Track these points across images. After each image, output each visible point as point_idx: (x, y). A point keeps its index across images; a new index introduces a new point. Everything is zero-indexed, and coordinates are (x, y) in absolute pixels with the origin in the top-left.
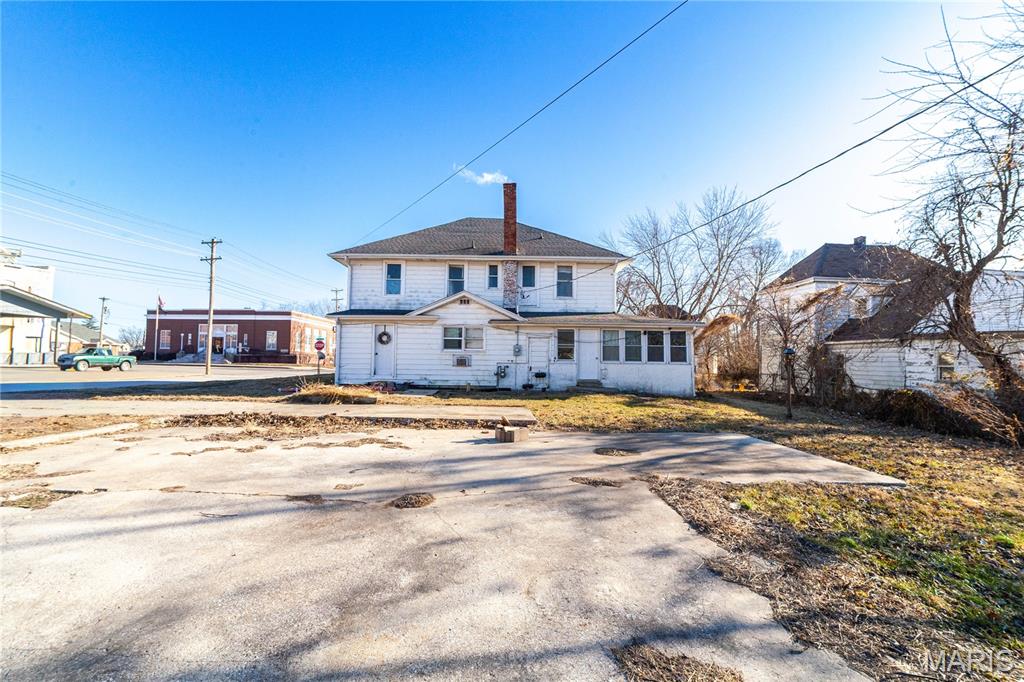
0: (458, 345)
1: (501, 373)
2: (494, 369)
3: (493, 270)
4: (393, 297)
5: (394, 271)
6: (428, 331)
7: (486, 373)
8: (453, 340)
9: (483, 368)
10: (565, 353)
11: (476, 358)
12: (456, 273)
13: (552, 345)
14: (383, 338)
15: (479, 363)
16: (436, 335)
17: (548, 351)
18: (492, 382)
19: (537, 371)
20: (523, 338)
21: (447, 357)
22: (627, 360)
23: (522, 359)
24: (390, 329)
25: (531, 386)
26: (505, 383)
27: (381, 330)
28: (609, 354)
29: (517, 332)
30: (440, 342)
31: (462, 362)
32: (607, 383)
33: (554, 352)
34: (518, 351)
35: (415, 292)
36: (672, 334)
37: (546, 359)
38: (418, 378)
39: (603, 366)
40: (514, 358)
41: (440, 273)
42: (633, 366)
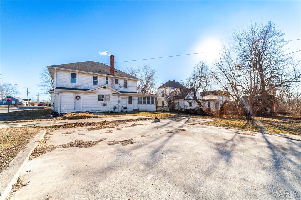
0: (102, 100)
1: (115, 108)
2: (113, 107)
3: (107, 79)
4: (74, 84)
5: (74, 76)
6: (93, 96)
7: (111, 108)
8: (101, 98)
9: (110, 106)
10: (130, 103)
11: (108, 104)
12: (95, 78)
13: (127, 100)
14: (77, 98)
15: (109, 105)
16: (96, 97)
17: (126, 102)
18: (112, 110)
19: (124, 107)
20: (120, 98)
21: (100, 104)
22: (143, 104)
23: (120, 104)
24: (80, 95)
25: (123, 111)
26: (116, 110)
27: (77, 95)
28: (140, 103)
29: (119, 97)
30: (98, 99)
31: (104, 105)
32: (140, 110)
33: (128, 102)
34: (119, 102)
35: (82, 83)
36: (152, 98)
37: (126, 104)
38: (90, 110)
39: (139, 105)
40: (118, 104)
41: (90, 78)
42: (144, 105)
